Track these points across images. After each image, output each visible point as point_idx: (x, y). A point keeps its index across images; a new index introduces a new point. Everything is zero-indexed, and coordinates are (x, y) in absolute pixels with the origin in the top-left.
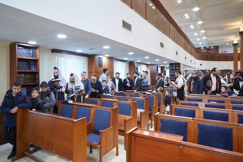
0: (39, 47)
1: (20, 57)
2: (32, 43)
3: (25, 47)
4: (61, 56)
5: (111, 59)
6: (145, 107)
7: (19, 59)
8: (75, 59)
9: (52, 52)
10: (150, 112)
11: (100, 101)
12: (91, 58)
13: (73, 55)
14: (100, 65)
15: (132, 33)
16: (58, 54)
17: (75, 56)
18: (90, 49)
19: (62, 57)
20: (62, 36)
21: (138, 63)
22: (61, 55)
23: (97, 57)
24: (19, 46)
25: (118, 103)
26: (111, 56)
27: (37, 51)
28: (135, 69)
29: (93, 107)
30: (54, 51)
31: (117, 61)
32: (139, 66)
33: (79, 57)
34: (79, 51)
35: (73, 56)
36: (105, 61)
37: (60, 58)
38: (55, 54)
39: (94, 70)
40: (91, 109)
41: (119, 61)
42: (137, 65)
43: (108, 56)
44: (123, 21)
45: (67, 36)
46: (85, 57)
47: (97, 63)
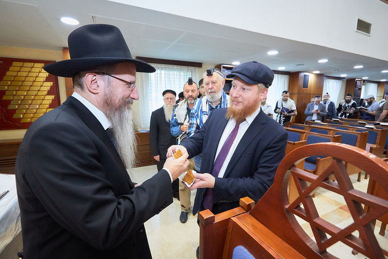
2: (236, 63)
3: (228, 68)
5: (321, 77)
6: (378, 141)
10: (385, 150)
12: (293, 76)
14: (305, 85)
15: (370, 36)
18: (298, 65)
21: (362, 81)
23: (302, 74)
24: (224, 67)
25: (336, 132)
26: (322, 72)
28: (357, 89)
29: (305, 133)
31: (329, 79)
32: (363, 85)
34: (282, 68)
36: (312, 78)
41: (331, 79)
42: (360, 83)
43: (318, 72)
44: (359, 20)
46: (286, 76)
47: (301, 82)
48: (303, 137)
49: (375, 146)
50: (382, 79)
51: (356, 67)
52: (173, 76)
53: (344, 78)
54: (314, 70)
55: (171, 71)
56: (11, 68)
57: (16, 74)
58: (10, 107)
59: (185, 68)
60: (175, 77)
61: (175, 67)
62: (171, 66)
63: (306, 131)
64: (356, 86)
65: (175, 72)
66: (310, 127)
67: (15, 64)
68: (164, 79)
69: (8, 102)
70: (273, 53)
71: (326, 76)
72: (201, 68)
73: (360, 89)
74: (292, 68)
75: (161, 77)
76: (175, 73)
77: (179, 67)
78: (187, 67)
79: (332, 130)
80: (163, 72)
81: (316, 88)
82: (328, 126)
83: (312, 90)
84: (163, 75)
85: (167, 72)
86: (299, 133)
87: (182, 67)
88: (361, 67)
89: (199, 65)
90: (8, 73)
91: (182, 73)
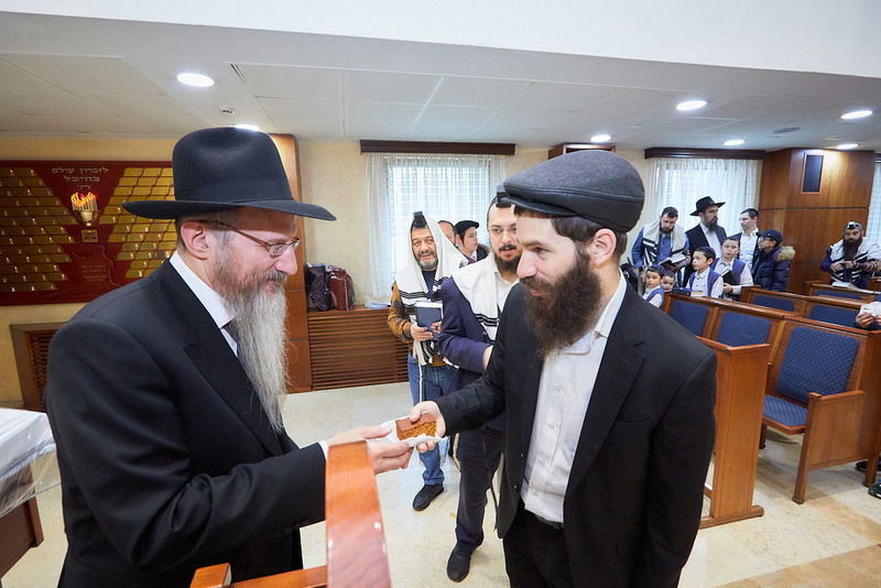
0: (614, 147)
2: (601, 139)
4: (672, 166)
5: (862, 156)
8: (714, 170)
9: (646, 158)
11: (805, 302)
12: (772, 163)
13: (710, 160)
16: (664, 161)
17: (715, 160)
18: (780, 132)
19: (676, 168)
20: (691, 105)
22: (671, 161)
23: (802, 155)
26: (863, 147)
29: (783, 318)
30: (654, 153)
33: (731, 162)
34: (734, 143)
35: (710, 162)
36: (832, 165)
37: (667, 171)
38: (655, 161)
39: (781, 201)
40: (773, 323)
43: (853, 146)
45: (709, 101)
46: (752, 161)
47: (798, 175)
48: (777, 328)
54: (839, 142)
55: (439, 169)
56: (123, 181)
57: (130, 193)
58: (122, 257)
59: (474, 158)
60: (450, 180)
61: (450, 157)
62: (439, 156)
63: (789, 315)
65: (449, 169)
66: (808, 300)
67: (128, 172)
68: (423, 187)
69: (118, 247)
72: (512, 157)
75: (415, 183)
76: (449, 173)
77: (457, 157)
78: (476, 156)
80: (420, 170)
81: (850, 188)
83: (834, 195)
84: (420, 180)
85: (429, 171)
86: (766, 320)
87: (465, 157)
89: (506, 149)
90: (118, 191)
91: (465, 171)
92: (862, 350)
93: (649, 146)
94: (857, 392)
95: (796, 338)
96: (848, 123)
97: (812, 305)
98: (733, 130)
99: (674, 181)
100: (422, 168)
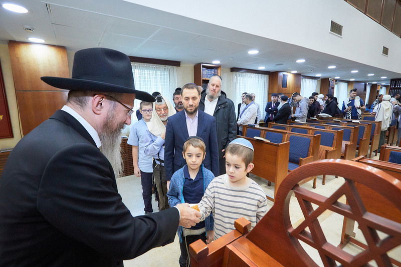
0: (221, 66)
1: (204, 79)
2: (216, 62)
3: (208, 68)
4: (240, 76)
5: (298, 76)
6: (351, 138)
7: (203, 80)
8: (254, 78)
9: (231, 72)
10: (358, 146)
12: (272, 76)
13: (253, 74)
14: (284, 85)
15: (342, 38)
16: (238, 73)
18: (277, 65)
19: (242, 76)
21: (335, 81)
22: (240, 74)
23: (281, 74)
24: (203, 66)
26: (299, 72)
27: (219, 71)
28: (330, 88)
29: (287, 133)
30: (234, 70)
31: (306, 78)
32: (336, 84)
34: (262, 68)
35: (253, 75)
36: (290, 78)
37: (239, 78)
38: (234, 73)
40: (284, 135)
41: (307, 78)
42: (333, 82)
43: (296, 72)
44: (332, 22)
45: (259, 51)
46: (266, 76)
47: (280, 81)
48: (285, 137)
49: (349, 143)
50: (351, 78)
51: (330, 67)
52: (148, 76)
53: (319, 78)
54: (292, 70)
55: (146, 71)
59: (162, 66)
60: (151, 76)
61: (151, 65)
62: (146, 65)
63: (288, 132)
64: (329, 86)
65: (151, 71)
66: (290, 126)
70: (253, 52)
71: (303, 76)
72: (179, 67)
73: (333, 88)
74: (271, 68)
77: (155, 66)
78: (163, 66)
79: (311, 129)
81: (295, 87)
82: (308, 126)
83: (291, 89)
85: (141, 71)
87: (158, 66)
88: (334, 67)
89: (176, 64)
91: (159, 73)
92: (312, 142)
93: (232, 67)
94: (311, 156)
95: (291, 139)
96: (297, 64)
97: (292, 128)
98: (262, 63)
99: (241, 82)
100: (138, 70)
